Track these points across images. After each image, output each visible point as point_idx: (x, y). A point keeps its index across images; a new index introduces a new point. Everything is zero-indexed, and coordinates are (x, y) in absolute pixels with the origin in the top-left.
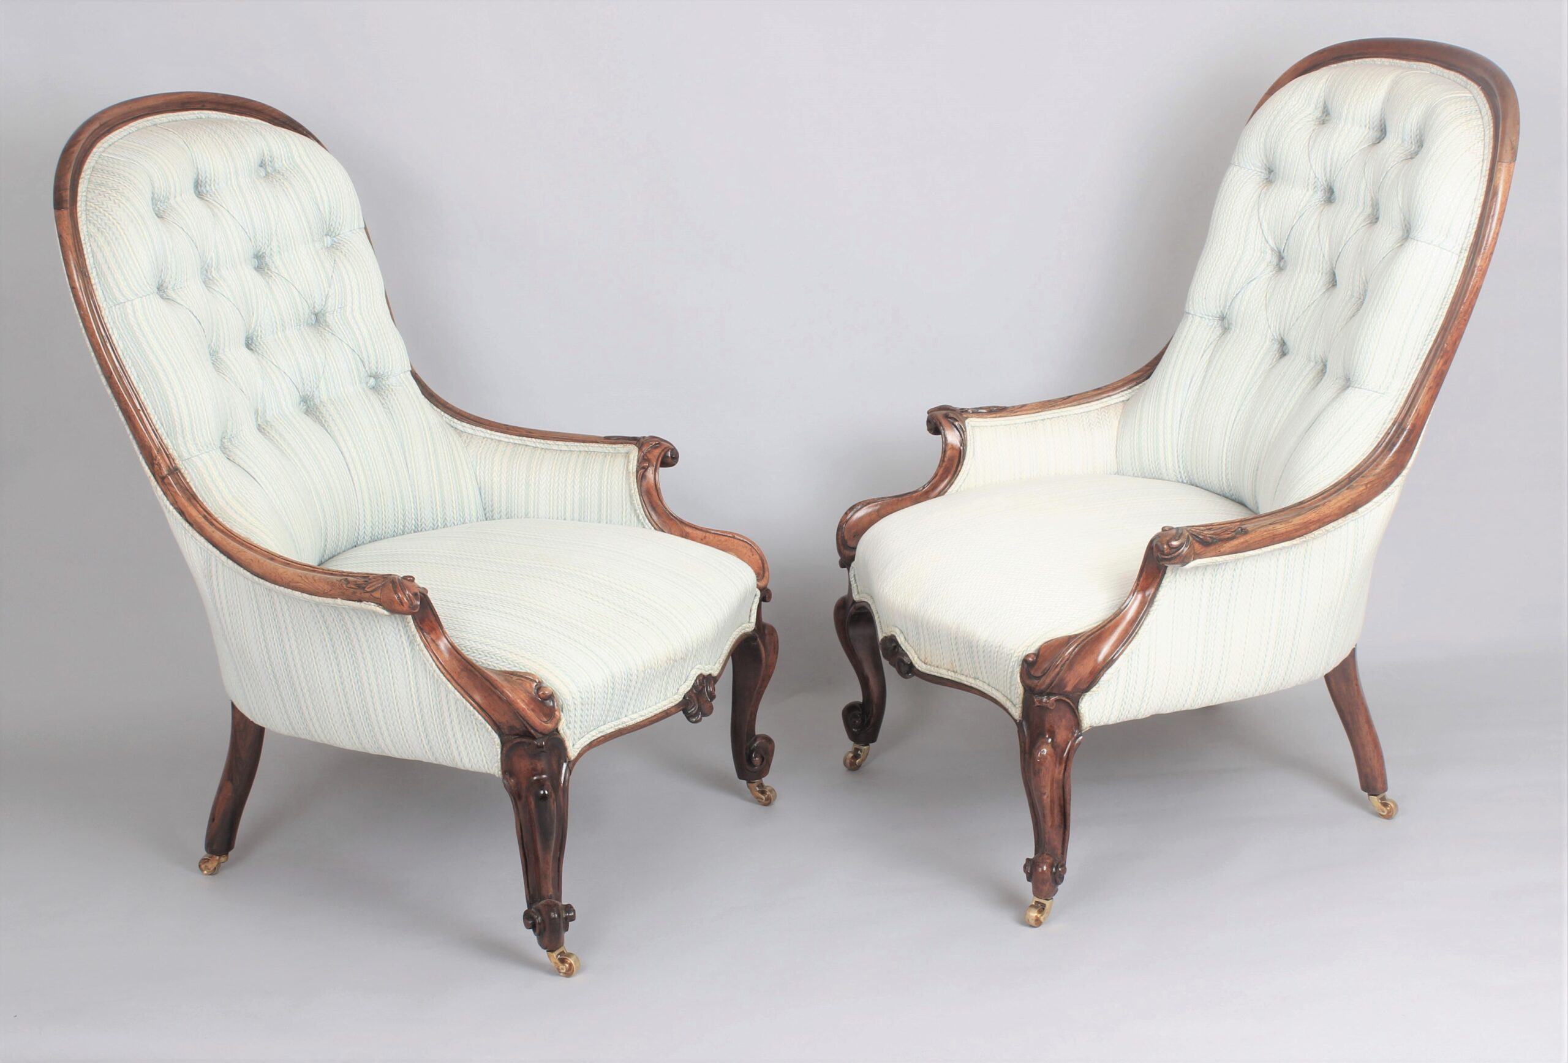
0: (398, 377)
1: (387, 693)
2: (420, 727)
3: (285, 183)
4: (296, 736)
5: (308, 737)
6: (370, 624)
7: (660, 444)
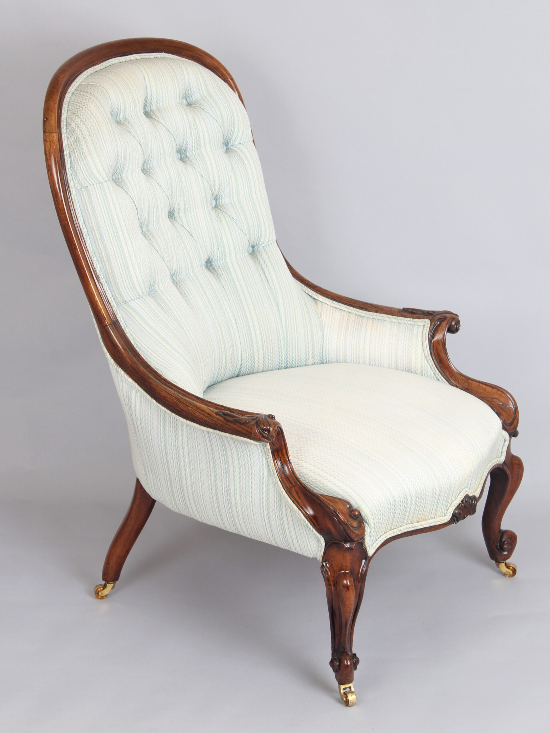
1: (245, 488)
2: (266, 520)
4: (179, 512)
5: (188, 515)
6: (242, 448)
7: (446, 317)
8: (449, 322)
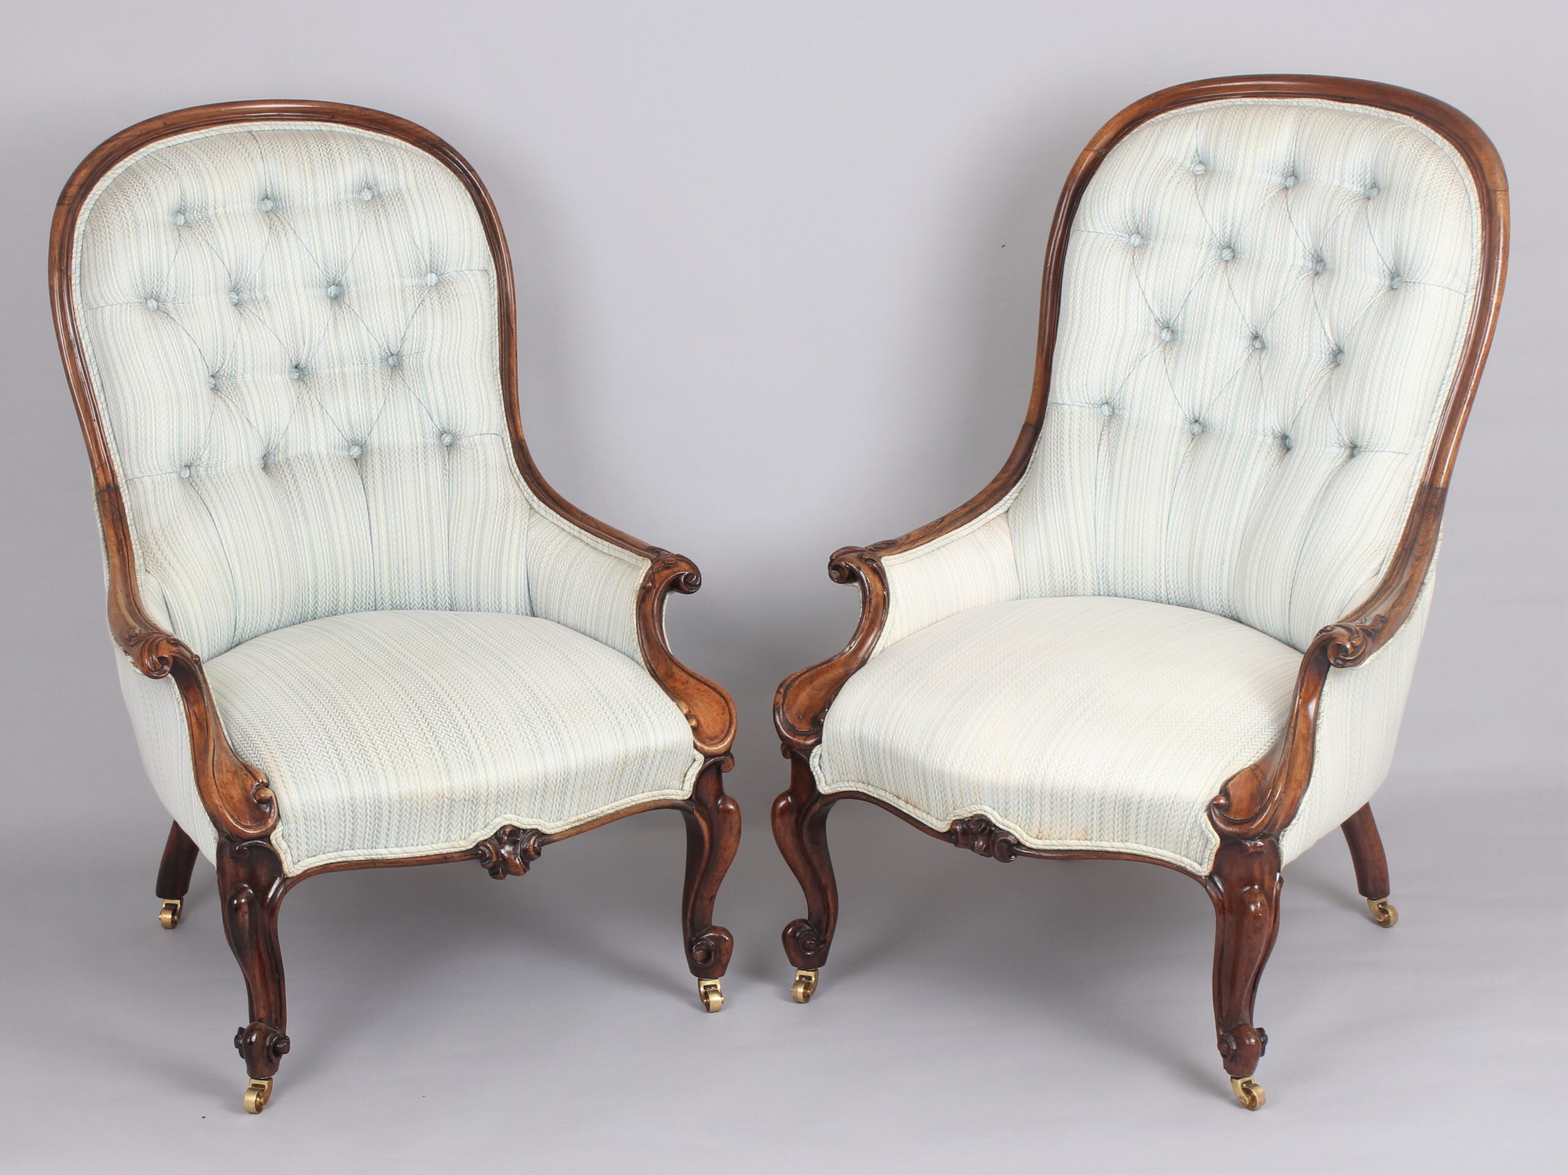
0: (471, 439)
3: (380, 209)
7: (675, 565)
8: (675, 572)
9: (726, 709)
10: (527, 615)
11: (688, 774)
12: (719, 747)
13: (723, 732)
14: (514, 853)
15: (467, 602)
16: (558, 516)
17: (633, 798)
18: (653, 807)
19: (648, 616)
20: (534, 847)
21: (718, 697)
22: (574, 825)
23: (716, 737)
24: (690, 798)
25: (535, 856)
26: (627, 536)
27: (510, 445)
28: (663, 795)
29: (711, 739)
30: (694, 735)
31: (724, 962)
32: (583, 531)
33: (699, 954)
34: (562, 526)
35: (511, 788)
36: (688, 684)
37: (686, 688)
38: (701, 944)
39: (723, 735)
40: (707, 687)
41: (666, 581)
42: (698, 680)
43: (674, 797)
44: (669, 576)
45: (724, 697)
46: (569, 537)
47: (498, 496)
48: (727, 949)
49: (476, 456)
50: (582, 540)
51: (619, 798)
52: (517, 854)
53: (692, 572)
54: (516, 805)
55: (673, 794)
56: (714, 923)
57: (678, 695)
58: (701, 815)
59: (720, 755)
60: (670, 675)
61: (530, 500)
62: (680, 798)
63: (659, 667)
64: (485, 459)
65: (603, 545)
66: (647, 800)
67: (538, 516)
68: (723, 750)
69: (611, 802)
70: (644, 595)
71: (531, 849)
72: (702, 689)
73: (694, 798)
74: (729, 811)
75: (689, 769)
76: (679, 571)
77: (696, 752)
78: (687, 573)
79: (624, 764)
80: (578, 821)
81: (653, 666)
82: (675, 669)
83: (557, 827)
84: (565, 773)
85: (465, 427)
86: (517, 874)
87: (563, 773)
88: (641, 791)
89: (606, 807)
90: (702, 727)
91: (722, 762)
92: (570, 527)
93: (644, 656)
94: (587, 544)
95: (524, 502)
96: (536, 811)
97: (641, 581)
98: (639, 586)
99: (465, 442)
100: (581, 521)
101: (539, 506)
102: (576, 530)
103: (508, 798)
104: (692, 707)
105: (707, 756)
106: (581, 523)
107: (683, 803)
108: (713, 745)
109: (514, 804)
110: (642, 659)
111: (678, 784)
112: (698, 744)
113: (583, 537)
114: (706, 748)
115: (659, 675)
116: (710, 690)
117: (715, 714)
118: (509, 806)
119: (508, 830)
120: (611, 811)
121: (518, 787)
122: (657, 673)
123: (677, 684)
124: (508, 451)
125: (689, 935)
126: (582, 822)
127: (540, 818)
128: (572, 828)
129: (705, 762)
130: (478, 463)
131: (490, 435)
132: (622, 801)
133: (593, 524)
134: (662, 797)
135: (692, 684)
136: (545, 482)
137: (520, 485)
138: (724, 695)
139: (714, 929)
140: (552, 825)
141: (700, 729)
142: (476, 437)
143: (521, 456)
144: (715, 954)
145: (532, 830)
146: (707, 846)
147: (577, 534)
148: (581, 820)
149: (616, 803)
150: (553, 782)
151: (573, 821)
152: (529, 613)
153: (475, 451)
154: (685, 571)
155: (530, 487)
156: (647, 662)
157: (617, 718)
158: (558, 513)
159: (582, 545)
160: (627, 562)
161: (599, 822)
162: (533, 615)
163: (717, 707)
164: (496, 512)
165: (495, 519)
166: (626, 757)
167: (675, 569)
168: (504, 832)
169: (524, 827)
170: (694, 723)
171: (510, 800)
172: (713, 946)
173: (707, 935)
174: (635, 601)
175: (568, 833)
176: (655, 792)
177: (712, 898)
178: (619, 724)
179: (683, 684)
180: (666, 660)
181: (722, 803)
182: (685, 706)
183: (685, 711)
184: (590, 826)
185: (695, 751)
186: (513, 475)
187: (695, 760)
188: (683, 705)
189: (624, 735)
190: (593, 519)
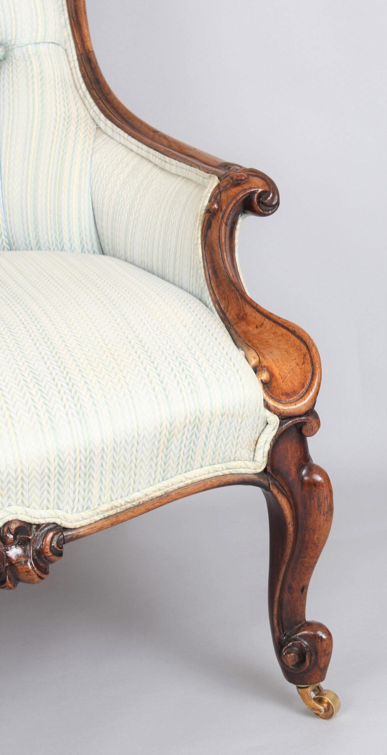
0: (25, 48)
7: (246, 181)
8: (245, 190)
9: (308, 357)
10: (94, 252)
11: (260, 440)
12: (298, 405)
13: (303, 385)
14: (26, 556)
15: (26, 239)
16: (126, 135)
17: (188, 475)
18: (215, 484)
19: (215, 245)
20: (51, 546)
21: (298, 342)
22: (106, 515)
23: (295, 393)
24: (265, 470)
25: (54, 558)
26: (199, 152)
27: (75, 57)
28: (227, 469)
29: (288, 395)
30: (266, 392)
31: (322, 665)
32: (151, 150)
33: (291, 658)
34: (129, 145)
35: (12, 472)
36: (263, 327)
37: (259, 333)
38: (293, 645)
39: (304, 390)
40: (284, 331)
41: (234, 202)
42: (275, 322)
43: (243, 471)
44: (237, 194)
45: (305, 343)
46: (137, 158)
47: (57, 114)
48: (325, 651)
49: (30, 69)
50: (150, 161)
51: (169, 476)
52: (28, 557)
53: (267, 188)
54: (22, 494)
55: (241, 467)
56: (309, 618)
57: (249, 341)
58: (280, 491)
59: (300, 416)
60: (242, 317)
61: (96, 119)
62: (251, 471)
63: (230, 308)
64: (41, 73)
65: (171, 164)
66: (207, 476)
67: (105, 136)
68: (304, 410)
69: (159, 482)
70: (209, 219)
71: (47, 549)
72: (279, 333)
73: (269, 470)
74: (315, 484)
75: (260, 434)
76: (251, 188)
77: (268, 413)
78: (260, 190)
79: (170, 433)
80: (112, 509)
81: (222, 306)
82: (248, 310)
83: (83, 519)
84: (86, 451)
85: (16, 36)
86: (31, 581)
87: (83, 451)
88: (199, 465)
89: (151, 489)
90: (276, 380)
91: (304, 423)
92: (138, 147)
93: (213, 294)
94: (156, 165)
95: (90, 121)
96: (51, 499)
97: (206, 203)
98: (204, 208)
99: (17, 53)
100: (152, 139)
101: (106, 125)
102: (144, 149)
103: (10, 485)
104: (264, 357)
105: (283, 418)
106: (149, 141)
107: (255, 477)
108: (290, 403)
109: (20, 493)
110: (210, 299)
111: (246, 453)
112: (271, 402)
113: (151, 158)
114: (281, 407)
115: (230, 318)
116: (289, 334)
117: (294, 364)
118: (13, 496)
119: (13, 527)
120: (159, 494)
121: (22, 471)
122: (227, 315)
123: (250, 328)
124: (72, 64)
125: (277, 634)
126: (119, 510)
127: (59, 509)
128: (105, 518)
129: (281, 425)
130: (33, 76)
131: (46, 45)
132: (173, 480)
133: (165, 142)
134: (227, 472)
135: (268, 327)
136: (115, 98)
137: (86, 102)
138: (304, 339)
139: (310, 625)
140: (77, 516)
141: (274, 384)
142: (30, 46)
143: (88, 69)
144: (311, 656)
145: (48, 524)
146: (291, 529)
147: (144, 153)
148: (117, 507)
149: (165, 483)
150: (70, 462)
151: (105, 509)
152: (97, 251)
153: (29, 63)
154: (258, 187)
155: (97, 104)
156: (216, 302)
157: (159, 375)
158: (126, 131)
159: (150, 166)
160: (194, 182)
161: (142, 509)
162: (103, 252)
163: (296, 355)
164: (54, 134)
165: (53, 141)
166: (171, 425)
167: (246, 186)
168: (9, 530)
169: (36, 521)
170: (265, 376)
171: (13, 489)
172: (307, 646)
173: (299, 634)
174: (200, 228)
175: (99, 524)
176: (217, 466)
177: (304, 590)
178: (162, 382)
179: (257, 327)
180: (237, 298)
181: (308, 474)
182: (255, 354)
183: (254, 362)
184: (130, 514)
185: (267, 411)
186: (78, 91)
187: (267, 424)
188: (252, 354)
189: (167, 397)
190: (165, 137)
